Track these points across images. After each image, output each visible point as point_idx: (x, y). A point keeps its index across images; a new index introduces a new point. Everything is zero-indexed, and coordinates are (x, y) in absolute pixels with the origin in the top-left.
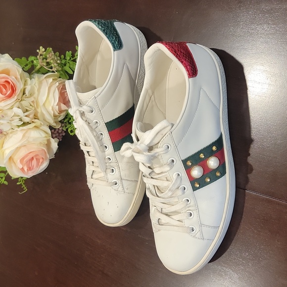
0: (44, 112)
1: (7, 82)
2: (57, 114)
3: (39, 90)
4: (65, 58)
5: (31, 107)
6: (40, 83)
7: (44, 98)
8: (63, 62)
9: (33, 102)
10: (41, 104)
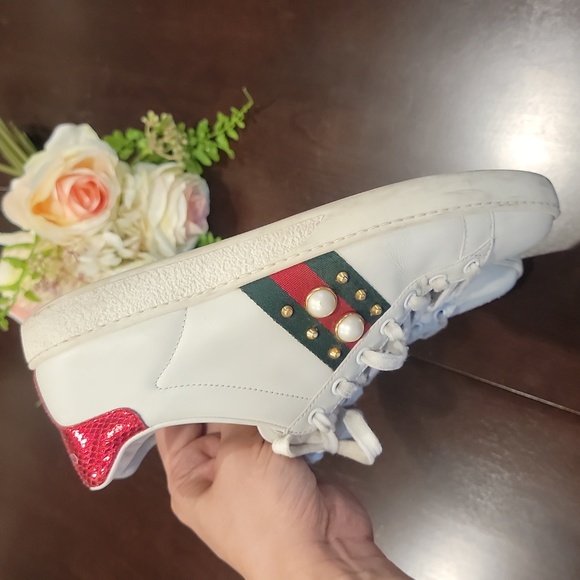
0: (159, 240)
1: (92, 184)
2: (181, 241)
3: (149, 198)
4: (195, 135)
5: (134, 229)
6: (152, 184)
7: (159, 213)
8: (193, 141)
9: (139, 221)
10: (153, 223)
